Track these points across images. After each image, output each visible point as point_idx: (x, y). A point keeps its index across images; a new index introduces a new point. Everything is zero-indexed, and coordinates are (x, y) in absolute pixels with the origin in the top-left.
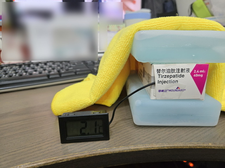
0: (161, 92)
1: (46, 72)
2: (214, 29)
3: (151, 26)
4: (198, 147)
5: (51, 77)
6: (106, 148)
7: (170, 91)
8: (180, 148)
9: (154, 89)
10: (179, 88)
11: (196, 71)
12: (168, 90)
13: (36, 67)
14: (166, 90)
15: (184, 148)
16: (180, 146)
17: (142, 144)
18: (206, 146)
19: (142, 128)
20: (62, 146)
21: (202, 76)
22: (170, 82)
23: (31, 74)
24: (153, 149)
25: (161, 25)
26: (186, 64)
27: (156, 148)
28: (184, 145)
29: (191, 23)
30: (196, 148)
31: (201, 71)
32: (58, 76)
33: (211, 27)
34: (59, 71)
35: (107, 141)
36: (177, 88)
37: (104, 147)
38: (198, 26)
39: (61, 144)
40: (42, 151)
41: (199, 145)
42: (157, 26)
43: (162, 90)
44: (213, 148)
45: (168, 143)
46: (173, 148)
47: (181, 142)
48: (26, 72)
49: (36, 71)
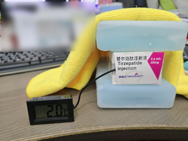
0: (121, 78)
1: (29, 59)
2: (170, 19)
3: (112, 17)
4: (154, 128)
5: (32, 63)
6: (70, 129)
7: (129, 77)
8: (137, 129)
9: (115, 75)
10: (138, 75)
11: (153, 59)
12: (127, 76)
13: (20, 55)
14: (126, 76)
15: (141, 129)
16: (137, 127)
17: (103, 125)
18: (161, 127)
19: (105, 110)
20: (30, 127)
21: (158, 63)
22: (129, 69)
23: (15, 61)
24: (112, 130)
25: (121, 16)
26: (144, 52)
27: (115, 130)
28: (140, 126)
29: (149, 14)
30: (151, 129)
31: (157, 59)
32: (38, 62)
33: (167, 17)
34: (40, 58)
35: (72, 123)
36: (135, 74)
37: (68, 129)
38: (156, 16)
39: (30, 126)
40: (12, 132)
41: (154, 126)
42: (117, 17)
43: (122, 76)
44: (167, 129)
45: (126, 124)
46: (131, 129)
47: (138, 124)
48: (11, 59)
49: (19, 58)
